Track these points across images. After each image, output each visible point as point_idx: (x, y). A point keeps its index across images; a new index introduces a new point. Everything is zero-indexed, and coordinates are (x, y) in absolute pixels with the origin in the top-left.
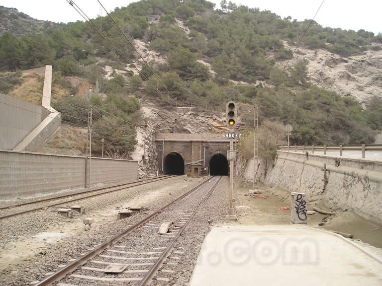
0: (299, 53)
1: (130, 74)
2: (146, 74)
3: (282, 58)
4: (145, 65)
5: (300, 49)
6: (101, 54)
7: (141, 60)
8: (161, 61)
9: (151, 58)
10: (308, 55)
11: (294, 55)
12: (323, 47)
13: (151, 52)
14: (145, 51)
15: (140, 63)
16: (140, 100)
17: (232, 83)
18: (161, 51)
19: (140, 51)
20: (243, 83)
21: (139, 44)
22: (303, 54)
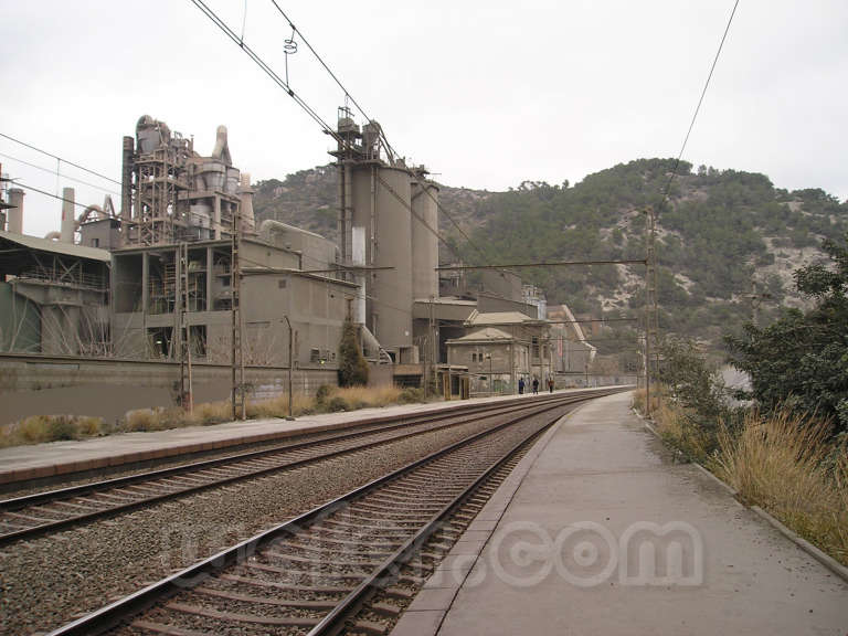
0: (781, 255)
1: (621, 303)
2: (632, 304)
3: (761, 264)
4: (629, 290)
5: (784, 251)
6: (590, 282)
7: (625, 285)
8: (643, 284)
9: (634, 283)
10: (792, 257)
11: (777, 259)
12: (812, 243)
13: (632, 276)
14: (627, 274)
15: (625, 289)
16: (636, 330)
17: (709, 302)
18: (642, 274)
19: (623, 276)
20: (719, 299)
21: (622, 268)
22: (788, 256)
